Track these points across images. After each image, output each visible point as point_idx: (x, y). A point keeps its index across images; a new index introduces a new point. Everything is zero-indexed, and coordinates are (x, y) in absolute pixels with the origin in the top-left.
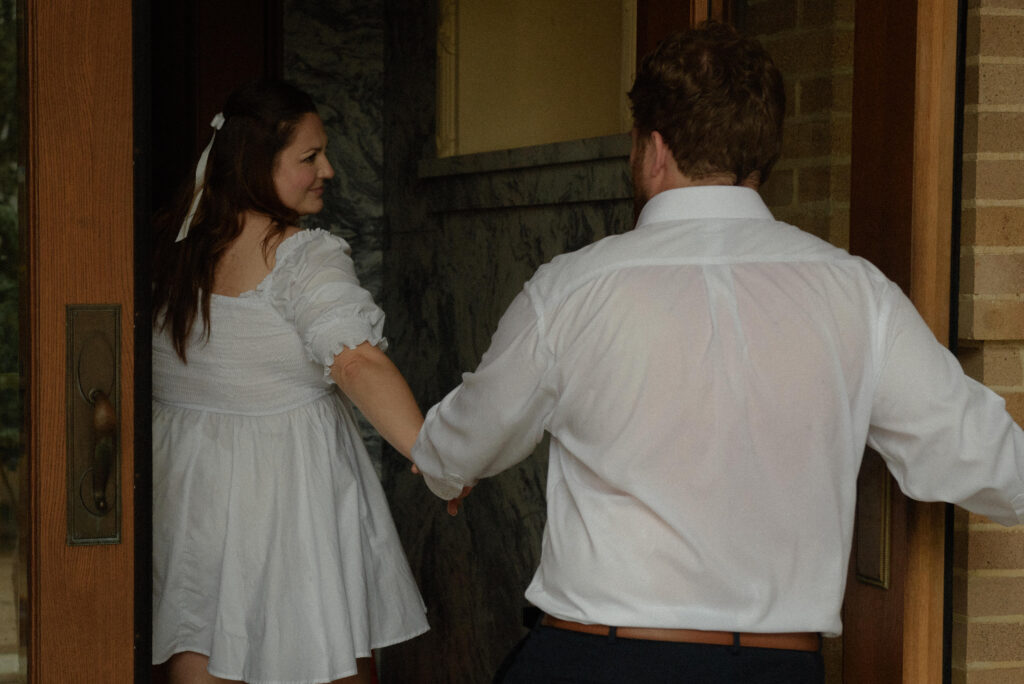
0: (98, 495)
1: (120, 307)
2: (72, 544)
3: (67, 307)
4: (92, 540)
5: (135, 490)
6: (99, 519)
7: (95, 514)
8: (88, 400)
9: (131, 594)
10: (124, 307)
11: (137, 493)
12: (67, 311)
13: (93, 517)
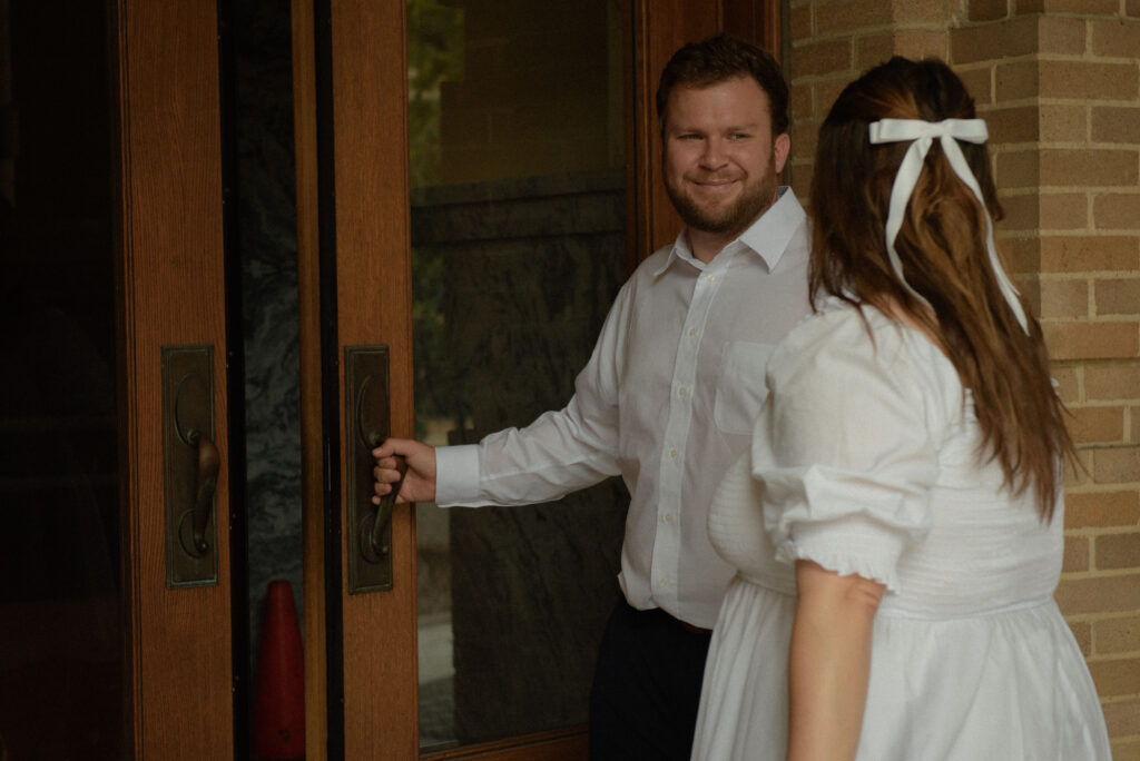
0: (197, 537)
1: (213, 347)
2: (172, 587)
3: (162, 348)
4: (190, 583)
5: (231, 531)
6: (197, 561)
7: (194, 557)
8: (186, 442)
9: (229, 636)
10: (216, 348)
11: (232, 534)
12: (162, 353)
13: (191, 558)
